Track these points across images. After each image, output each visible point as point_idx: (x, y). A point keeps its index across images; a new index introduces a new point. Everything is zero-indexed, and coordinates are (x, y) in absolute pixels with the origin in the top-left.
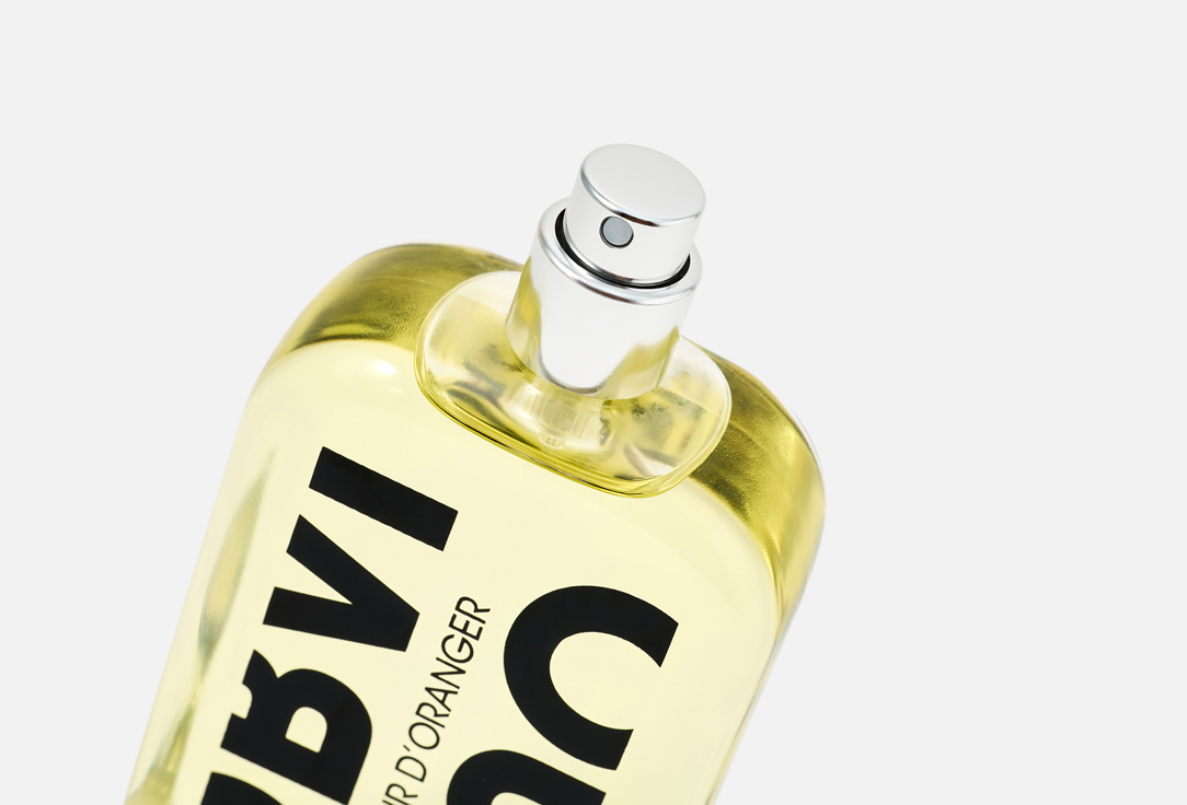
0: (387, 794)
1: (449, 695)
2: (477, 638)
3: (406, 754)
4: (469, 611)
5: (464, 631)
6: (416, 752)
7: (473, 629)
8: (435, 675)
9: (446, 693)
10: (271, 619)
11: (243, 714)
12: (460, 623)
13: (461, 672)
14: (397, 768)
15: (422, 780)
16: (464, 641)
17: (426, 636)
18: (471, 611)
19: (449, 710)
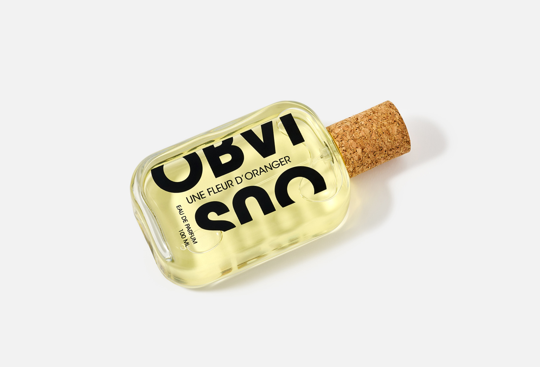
0: (227, 182)
3: (241, 177)
4: (287, 159)
5: (281, 162)
6: (243, 178)
7: (283, 163)
8: (265, 166)
9: (264, 171)
10: (243, 134)
11: (215, 146)
12: (281, 160)
13: (272, 169)
14: (235, 178)
15: (238, 184)
16: (279, 164)
17: (271, 159)
19: (260, 174)
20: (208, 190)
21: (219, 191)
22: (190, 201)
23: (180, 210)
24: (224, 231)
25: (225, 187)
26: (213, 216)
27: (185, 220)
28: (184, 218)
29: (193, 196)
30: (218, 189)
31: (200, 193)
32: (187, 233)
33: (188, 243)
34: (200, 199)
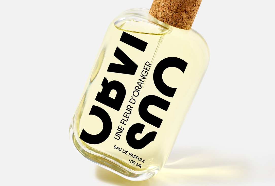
0: (127, 108)
1: (142, 84)
2: (148, 70)
3: (132, 98)
4: (148, 64)
5: (146, 69)
6: (134, 98)
7: (148, 69)
8: (140, 80)
9: (141, 83)
10: (109, 70)
11: (101, 92)
12: (145, 68)
13: (145, 78)
14: (130, 102)
15: (134, 104)
16: (146, 71)
17: (138, 72)
18: (148, 65)
19: (141, 87)
20: (121, 122)
21: (128, 118)
22: (118, 138)
23: (118, 148)
24: (153, 140)
25: (129, 112)
26: (139, 137)
27: (126, 152)
28: (124, 151)
29: (116, 133)
30: (126, 117)
31: (118, 128)
32: (134, 159)
33: (140, 165)
34: (122, 132)
